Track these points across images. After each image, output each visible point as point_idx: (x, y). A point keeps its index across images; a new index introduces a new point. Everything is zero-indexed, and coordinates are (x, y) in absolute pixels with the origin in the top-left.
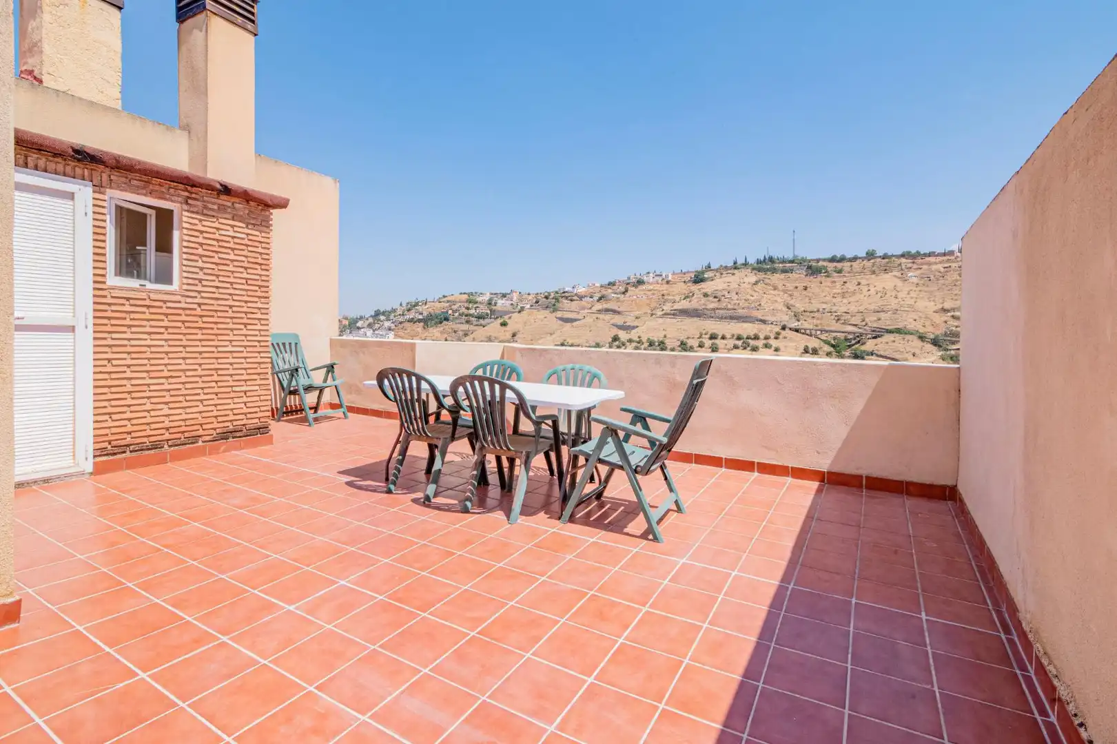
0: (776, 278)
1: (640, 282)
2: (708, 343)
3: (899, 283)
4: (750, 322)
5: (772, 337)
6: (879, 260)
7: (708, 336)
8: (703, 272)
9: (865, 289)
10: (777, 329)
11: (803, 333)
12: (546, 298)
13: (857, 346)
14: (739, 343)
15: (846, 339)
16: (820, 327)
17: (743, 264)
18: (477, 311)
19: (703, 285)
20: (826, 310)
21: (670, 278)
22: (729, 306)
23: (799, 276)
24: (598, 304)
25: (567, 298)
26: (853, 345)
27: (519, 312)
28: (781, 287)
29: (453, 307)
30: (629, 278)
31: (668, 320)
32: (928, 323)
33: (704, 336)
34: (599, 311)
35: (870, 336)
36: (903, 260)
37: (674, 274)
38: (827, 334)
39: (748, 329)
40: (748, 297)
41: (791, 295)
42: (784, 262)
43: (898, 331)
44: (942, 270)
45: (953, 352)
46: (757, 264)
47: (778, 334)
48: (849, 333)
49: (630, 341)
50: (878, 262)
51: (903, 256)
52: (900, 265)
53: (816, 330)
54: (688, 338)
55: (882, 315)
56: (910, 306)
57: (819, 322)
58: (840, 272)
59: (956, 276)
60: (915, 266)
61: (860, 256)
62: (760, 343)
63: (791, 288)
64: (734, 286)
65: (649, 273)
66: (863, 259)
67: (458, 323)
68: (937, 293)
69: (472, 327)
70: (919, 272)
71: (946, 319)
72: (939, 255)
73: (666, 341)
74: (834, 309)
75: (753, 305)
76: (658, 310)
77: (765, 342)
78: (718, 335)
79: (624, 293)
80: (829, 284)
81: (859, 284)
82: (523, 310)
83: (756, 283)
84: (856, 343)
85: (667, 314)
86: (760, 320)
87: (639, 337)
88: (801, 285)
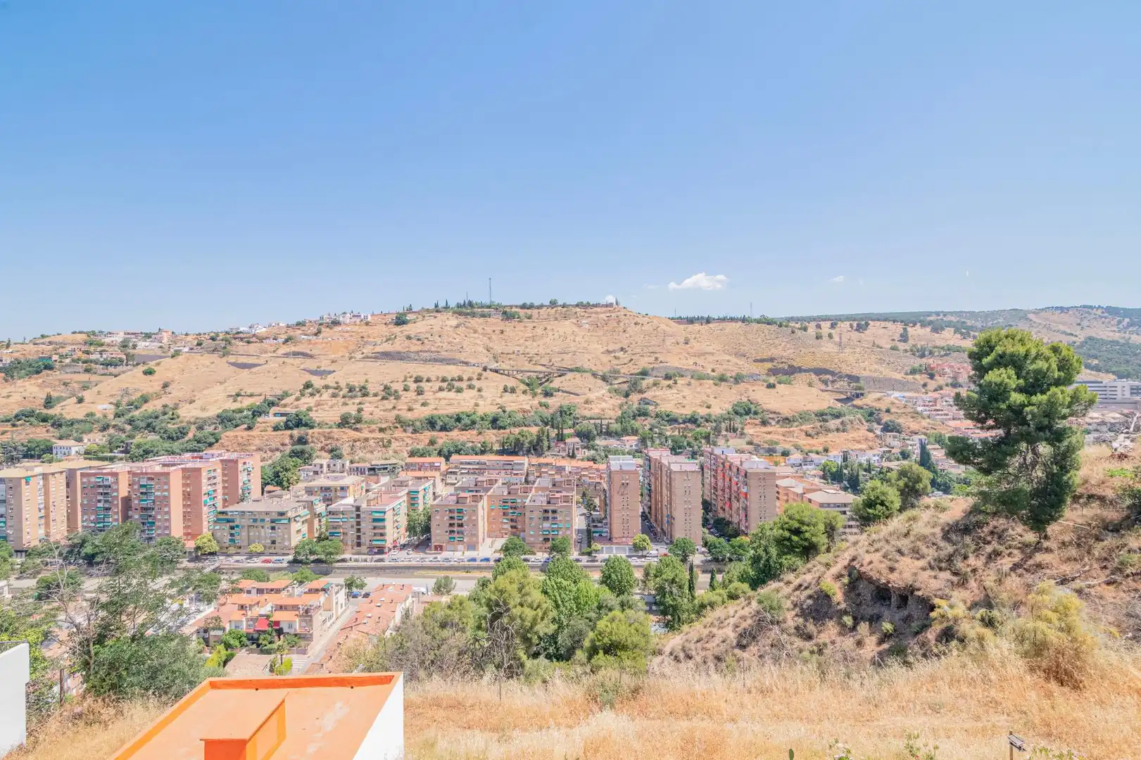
0: (476, 322)
1: (336, 323)
2: (413, 386)
3: (576, 329)
4: (454, 364)
5: (475, 378)
6: (560, 308)
7: (413, 379)
8: (405, 314)
9: (550, 333)
10: (480, 370)
11: (502, 374)
12: (213, 339)
13: (546, 384)
14: (445, 385)
15: (538, 378)
16: (516, 368)
17: (444, 308)
18: (104, 356)
19: (405, 327)
20: (521, 352)
21: (369, 319)
22: (433, 349)
23: (496, 321)
24: (284, 346)
25: (242, 339)
26: (543, 383)
27: (173, 357)
28: (480, 330)
29: (60, 351)
30: (322, 318)
31: (370, 364)
32: (598, 363)
33: (408, 379)
34: (287, 355)
35: (556, 375)
36: (578, 309)
37: (373, 315)
38: (522, 374)
39: (452, 371)
40: (451, 339)
41: (489, 338)
42: (482, 307)
43: (577, 370)
44: (606, 318)
45: (616, 386)
46: (458, 307)
47: (480, 375)
48: (540, 372)
49: (327, 387)
50: (559, 310)
51: (577, 305)
52: (576, 313)
53: (513, 371)
54: (392, 382)
55: (564, 356)
56: (585, 348)
57: (515, 363)
58: (529, 318)
59: (615, 324)
60: (587, 315)
61: (545, 304)
62: (464, 385)
63: (491, 332)
64: (437, 328)
65: (344, 313)
66: (548, 307)
67: (71, 373)
68: (603, 338)
69: (94, 378)
70: (590, 319)
71: (611, 359)
72: (603, 306)
73: (369, 386)
74: (527, 350)
75: (456, 348)
76: (358, 353)
77: (469, 383)
78: (423, 379)
79: (316, 334)
80: (521, 328)
81: (546, 329)
82: (178, 355)
83: (458, 326)
84: (547, 381)
85: (367, 357)
86: (463, 362)
87: (337, 383)
88: (498, 329)
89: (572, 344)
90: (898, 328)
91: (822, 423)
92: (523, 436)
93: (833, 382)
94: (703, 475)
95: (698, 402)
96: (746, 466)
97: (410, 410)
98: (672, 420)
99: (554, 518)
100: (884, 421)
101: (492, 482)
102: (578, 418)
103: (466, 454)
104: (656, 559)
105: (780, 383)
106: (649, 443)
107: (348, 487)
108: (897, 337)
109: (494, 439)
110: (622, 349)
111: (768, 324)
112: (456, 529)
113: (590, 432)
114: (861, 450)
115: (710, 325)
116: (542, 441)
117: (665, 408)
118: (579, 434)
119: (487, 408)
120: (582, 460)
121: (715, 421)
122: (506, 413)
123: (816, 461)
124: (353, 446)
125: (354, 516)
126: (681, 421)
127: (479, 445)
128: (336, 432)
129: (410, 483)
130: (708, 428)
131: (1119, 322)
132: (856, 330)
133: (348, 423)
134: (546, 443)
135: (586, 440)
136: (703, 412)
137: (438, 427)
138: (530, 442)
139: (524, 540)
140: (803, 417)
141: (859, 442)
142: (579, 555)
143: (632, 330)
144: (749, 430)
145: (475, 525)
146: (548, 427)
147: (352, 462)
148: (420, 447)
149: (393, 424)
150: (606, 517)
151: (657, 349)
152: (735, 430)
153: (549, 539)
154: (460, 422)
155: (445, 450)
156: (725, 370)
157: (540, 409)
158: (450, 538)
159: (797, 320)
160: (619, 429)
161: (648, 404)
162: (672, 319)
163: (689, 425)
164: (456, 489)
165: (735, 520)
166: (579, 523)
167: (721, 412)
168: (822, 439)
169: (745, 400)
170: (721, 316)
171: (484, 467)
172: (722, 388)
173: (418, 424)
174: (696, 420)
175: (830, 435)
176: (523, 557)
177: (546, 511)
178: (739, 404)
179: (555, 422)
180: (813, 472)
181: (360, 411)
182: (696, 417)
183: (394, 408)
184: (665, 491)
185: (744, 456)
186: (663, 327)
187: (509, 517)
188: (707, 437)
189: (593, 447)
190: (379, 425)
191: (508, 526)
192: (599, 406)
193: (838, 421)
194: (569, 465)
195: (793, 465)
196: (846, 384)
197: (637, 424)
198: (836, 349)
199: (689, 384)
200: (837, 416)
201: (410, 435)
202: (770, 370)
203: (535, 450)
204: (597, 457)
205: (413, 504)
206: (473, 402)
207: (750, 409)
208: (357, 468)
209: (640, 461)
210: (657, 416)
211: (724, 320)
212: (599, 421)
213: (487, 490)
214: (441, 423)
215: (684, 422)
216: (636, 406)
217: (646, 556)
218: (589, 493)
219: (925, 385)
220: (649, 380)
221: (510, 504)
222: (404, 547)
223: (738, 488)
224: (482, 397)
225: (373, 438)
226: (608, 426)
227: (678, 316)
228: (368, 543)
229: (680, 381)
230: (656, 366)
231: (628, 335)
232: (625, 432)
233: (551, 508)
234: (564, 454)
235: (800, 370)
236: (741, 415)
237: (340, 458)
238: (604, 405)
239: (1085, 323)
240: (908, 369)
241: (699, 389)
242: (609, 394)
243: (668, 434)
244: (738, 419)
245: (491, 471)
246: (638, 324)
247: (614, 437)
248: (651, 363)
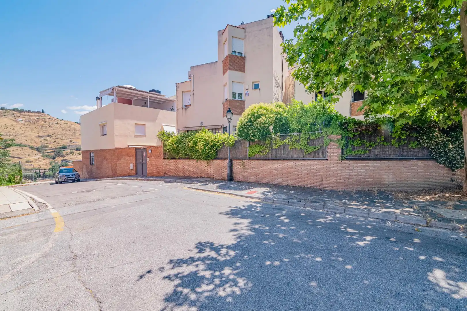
89: (13, 131)
110: (49, 136)
143: (54, 126)
151: (71, 137)
161: (68, 162)
162: (77, 123)
186: (73, 126)
192: (37, 163)
212: (38, 171)
216: (60, 163)
220: (67, 151)
230: (71, 144)
231: (52, 129)
238: (40, 163)
242: (42, 158)
246: (59, 124)
247: (48, 178)
248: (68, 143)
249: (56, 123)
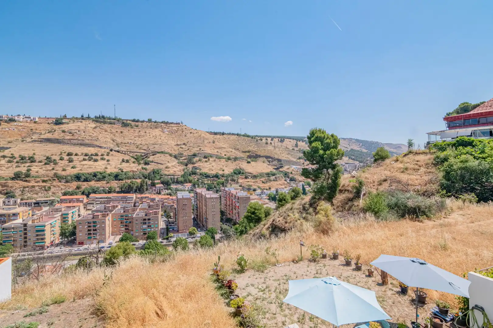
0: (106, 126)
1: (12, 120)
2: (66, 158)
3: (161, 133)
4: (92, 147)
5: (105, 154)
6: (153, 123)
7: (66, 154)
8: (62, 119)
9: (149, 134)
10: (108, 151)
11: (121, 153)
13: (146, 159)
14: (87, 158)
15: (141, 156)
16: (129, 150)
17: (87, 118)
19: (62, 126)
20: (132, 143)
21: (37, 120)
22: (80, 138)
23: (118, 127)
26: (144, 158)
28: (109, 131)
30: (2, 117)
31: (37, 144)
32: (172, 150)
33: (63, 154)
35: (151, 154)
36: (163, 124)
37: (39, 118)
38: (133, 154)
39: (91, 150)
40: (91, 134)
41: (114, 135)
42: (110, 119)
43: (162, 152)
44: (176, 130)
45: (181, 161)
46: (96, 118)
47: (108, 153)
48: (142, 153)
49: (4, 157)
50: (153, 124)
51: (162, 122)
52: (161, 126)
53: (128, 152)
54: (52, 155)
55: (156, 146)
56: (166, 143)
57: (129, 148)
58: (137, 126)
59: (181, 132)
60: (167, 127)
61: (145, 120)
62: (99, 158)
63: (115, 132)
64: (82, 128)
65: (19, 115)
66: (147, 122)
68: (175, 138)
70: (168, 129)
71: (179, 148)
72: (175, 124)
73: (36, 157)
74: (135, 142)
75: (94, 138)
76: (28, 138)
77: (101, 157)
78: (73, 154)
80: (133, 131)
81: (146, 132)
83: (95, 128)
84: (146, 158)
85: (35, 141)
86: (98, 146)
87: (12, 154)
88: (119, 131)
89: (160, 140)
90: (294, 142)
91: (268, 178)
92: (133, 184)
93: (272, 161)
94: (221, 200)
95: (219, 168)
96: (239, 195)
97: (64, 170)
98: (207, 176)
99: (149, 223)
100: (290, 177)
101: (114, 207)
102: (162, 175)
103: (100, 193)
104: (199, 238)
105: (252, 161)
106: (196, 186)
107: (19, 214)
108: (294, 145)
109: (116, 185)
110: (184, 144)
111: (248, 137)
112: (92, 232)
113: (168, 182)
114: (282, 188)
115: (224, 136)
116: (143, 186)
117: (205, 171)
118: (162, 183)
119: (112, 169)
120: (164, 195)
121: (226, 177)
122: (123, 173)
123: (266, 193)
124: (23, 190)
125: (23, 229)
126: (211, 176)
127: (108, 189)
128: (10, 183)
129: (63, 209)
130: (223, 180)
131: (359, 144)
132: (280, 142)
133: (19, 177)
134: (145, 187)
135: (166, 185)
136: (221, 173)
137: (82, 180)
138: (137, 187)
139: (132, 235)
140: (261, 175)
141: (281, 185)
142: (162, 240)
143: (189, 135)
144: (240, 181)
145: (104, 229)
146: (147, 180)
147: (22, 200)
148: (70, 190)
149: (52, 178)
150: (176, 221)
151: (200, 145)
152: (234, 181)
153: (146, 234)
154: (96, 177)
155: (86, 191)
156: (230, 155)
157: (142, 171)
158: (88, 237)
159: (259, 136)
160: (183, 180)
161: (197, 169)
162: (208, 132)
163: (215, 178)
164: (92, 211)
165: (234, 218)
166: (162, 225)
167: (229, 173)
168: (268, 184)
169: (238, 168)
170: (229, 133)
171: (111, 200)
172: (228, 163)
173: (69, 178)
174: (218, 176)
175: (271, 182)
176: (132, 243)
177: (145, 220)
178: (236, 169)
179: (150, 177)
180: (265, 197)
181: (28, 170)
182: (218, 175)
183: (53, 169)
184: (204, 207)
185: (238, 191)
186: (203, 135)
187: (125, 224)
188: (223, 184)
189: (170, 189)
190: (43, 179)
191: (123, 229)
192: (174, 170)
193: (274, 177)
194: (157, 198)
195: (258, 195)
196: (277, 162)
197: (191, 178)
198: (273, 148)
199: (215, 161)
200: (274, 175)
201: (64, 184)
202: (248, 156)
203: (139, 190)
204: (172, 193)
205: (64, 221)
206: (104, 167)
207: (240, 172)
208: (26, 203)
209: (192, 195)
210: (201, 174)
211: (230, 134)
212: (173, 177)
213: (111, 211)
214: (84, 177)
215: (213, 177)
216: (190, 170)
217: (195, 237)
218: (168, 211)
219: (303, 164)
220: (197, 159)
221: (124, 217)
222: (57, 245)
223: (235, 204)
224: (109, 164)
225: (38, 186)
226: (177, 179)
227: (210, 131)
228: (32, 244)
229: (211, 159)
230: (200, 152)
231: (187, 138)
232: (185, 181)
233: (147, 218)
234: (155, 192)
235: (260, 156)
236: (237, 174)
237: (13, 198)
238: (175, 169)
239: (351, 144)
240: (298, 157)
241: (219, 163)
242: (178, 164)
243: (206, 182)
244: (236, 176)
245: (114, 202)
246: (192, 133)
247: (180, 184)
248: (198, 151)
249: (191, 133)
